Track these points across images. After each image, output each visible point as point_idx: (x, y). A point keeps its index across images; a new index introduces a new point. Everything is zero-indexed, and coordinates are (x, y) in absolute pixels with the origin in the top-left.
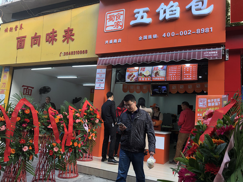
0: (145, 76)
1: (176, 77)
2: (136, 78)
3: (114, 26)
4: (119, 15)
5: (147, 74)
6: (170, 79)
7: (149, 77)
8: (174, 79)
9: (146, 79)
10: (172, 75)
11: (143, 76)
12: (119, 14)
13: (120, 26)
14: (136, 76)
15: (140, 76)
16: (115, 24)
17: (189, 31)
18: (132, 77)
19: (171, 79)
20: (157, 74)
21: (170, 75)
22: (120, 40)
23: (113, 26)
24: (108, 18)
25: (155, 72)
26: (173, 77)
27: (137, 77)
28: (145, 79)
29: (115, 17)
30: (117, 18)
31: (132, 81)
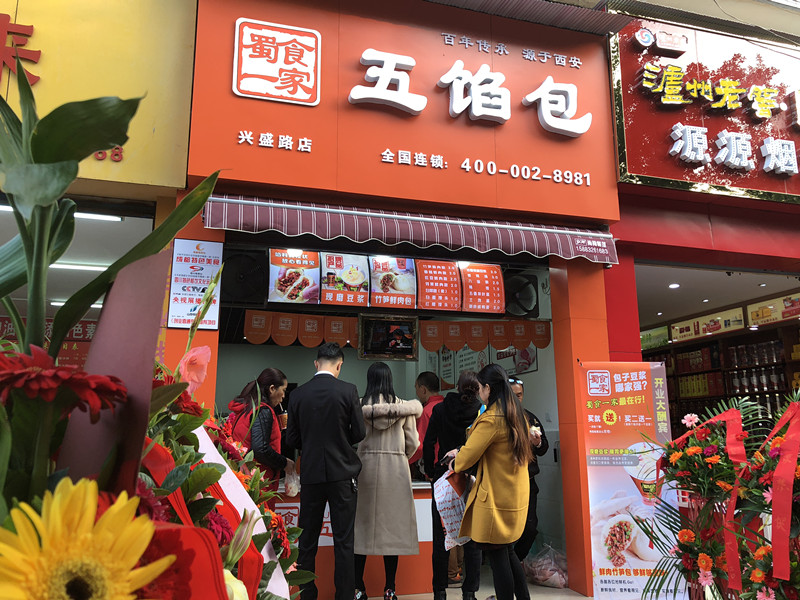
0: (346, 285)
1: (446, 298)
2: (315, 291)
3: (278, 84)
4: (299, 47)
5: (354, 280)
6: (430, 304)
7: (362, 290)
8: (440, 304)
9: (350, 298)
10: (435, 291)
11: (340, 285)
12: (295, 40)
13: (306, 90)
14: (311, 283)
15: (328, 283)
16: (283, 77)
17: (534, 169)
18: (295, 284)
19: (434, 304)
20: (387, 282)
21: (431, 290)
22: (306, 144)
23: (272, 79)
24: (247, 40)
25: (381, 278)
26: (436, 300)
27: (318, 285)
28: (345, 298)
29: (282, 50)
30: (287, 54)
31: (297, 301)
